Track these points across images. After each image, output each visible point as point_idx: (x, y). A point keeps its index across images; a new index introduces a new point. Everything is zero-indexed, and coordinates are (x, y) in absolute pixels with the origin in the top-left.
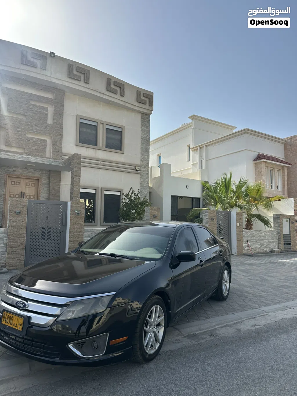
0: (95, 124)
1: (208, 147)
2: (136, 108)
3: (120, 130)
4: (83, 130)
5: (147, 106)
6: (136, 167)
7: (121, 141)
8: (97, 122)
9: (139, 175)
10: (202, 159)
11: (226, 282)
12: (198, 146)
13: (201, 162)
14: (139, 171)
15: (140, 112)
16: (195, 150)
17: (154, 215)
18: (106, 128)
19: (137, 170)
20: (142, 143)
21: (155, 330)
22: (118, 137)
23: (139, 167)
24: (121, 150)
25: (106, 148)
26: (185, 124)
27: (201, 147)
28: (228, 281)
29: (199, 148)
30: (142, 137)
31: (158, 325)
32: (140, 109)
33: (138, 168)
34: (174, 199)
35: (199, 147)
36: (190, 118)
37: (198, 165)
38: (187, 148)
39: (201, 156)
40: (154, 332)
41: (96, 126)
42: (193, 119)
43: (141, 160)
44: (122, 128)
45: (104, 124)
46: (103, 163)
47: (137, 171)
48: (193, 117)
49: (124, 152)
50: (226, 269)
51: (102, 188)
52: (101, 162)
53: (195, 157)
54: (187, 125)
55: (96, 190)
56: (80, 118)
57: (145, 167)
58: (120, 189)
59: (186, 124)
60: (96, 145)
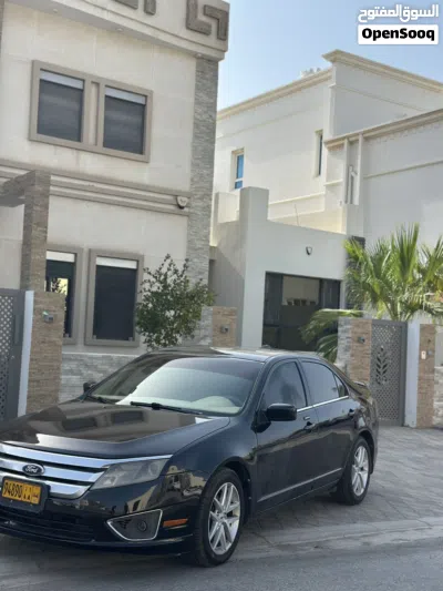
0: (78, 85)
1: (372, 142)
2: (184, 45)
3: (140, 100)
4: (49, 99)
5: (212, 40)
6: (179, 198)
7: (142, 129)
8: (84, 81)
9: (185, 219)
10: (353, 174)
11: (362, 469)
12: (344, 138)
13: (350, 181)
14: (186, 210)
15: (195, 55)
16: (335, 146)
17: (221, 328)
18: (106, 96)
19: (182, 205)
20: (196, 136)
21: (226, 521)
22: (135, 119)
23: (185, 199)
24: (141, 152)
25: (104, 146)
26: (311, 71)
27: (351, 139)
28: (366, 469)
29: (345, 144)
30: (195, 119)
31: (230, 515)
32: (193, 48)
33: (183, 201)
34: (274, 281)
35: (346, 141)
36: (327, 57)
37: (342, 190)
38: (315, 139)
39: (350, 165)
40: (224, 524)
41: (82, 91)
42: (333, 61)
43: (192, 180)
44: (146, 96)
45: (102, 87)
46: (96, 185)
47: (182, 208)
48: (335, 57)
49: (149, 158)
50: (362, 444)
51: (90, 251)
52: (91, 184)
53: (336, 166)
54: (318, 76)
55: (76, 255)
56: (42, 69)
57: (201, 199)
58: (136, 255)
59: (315, 71)
60: (79, 139)
